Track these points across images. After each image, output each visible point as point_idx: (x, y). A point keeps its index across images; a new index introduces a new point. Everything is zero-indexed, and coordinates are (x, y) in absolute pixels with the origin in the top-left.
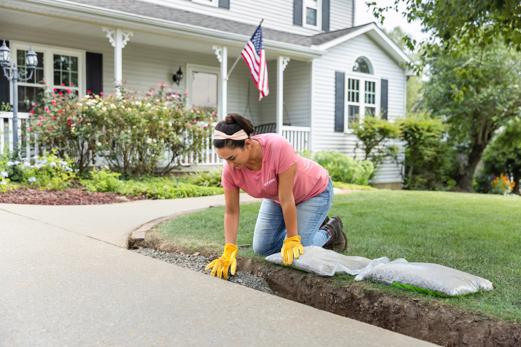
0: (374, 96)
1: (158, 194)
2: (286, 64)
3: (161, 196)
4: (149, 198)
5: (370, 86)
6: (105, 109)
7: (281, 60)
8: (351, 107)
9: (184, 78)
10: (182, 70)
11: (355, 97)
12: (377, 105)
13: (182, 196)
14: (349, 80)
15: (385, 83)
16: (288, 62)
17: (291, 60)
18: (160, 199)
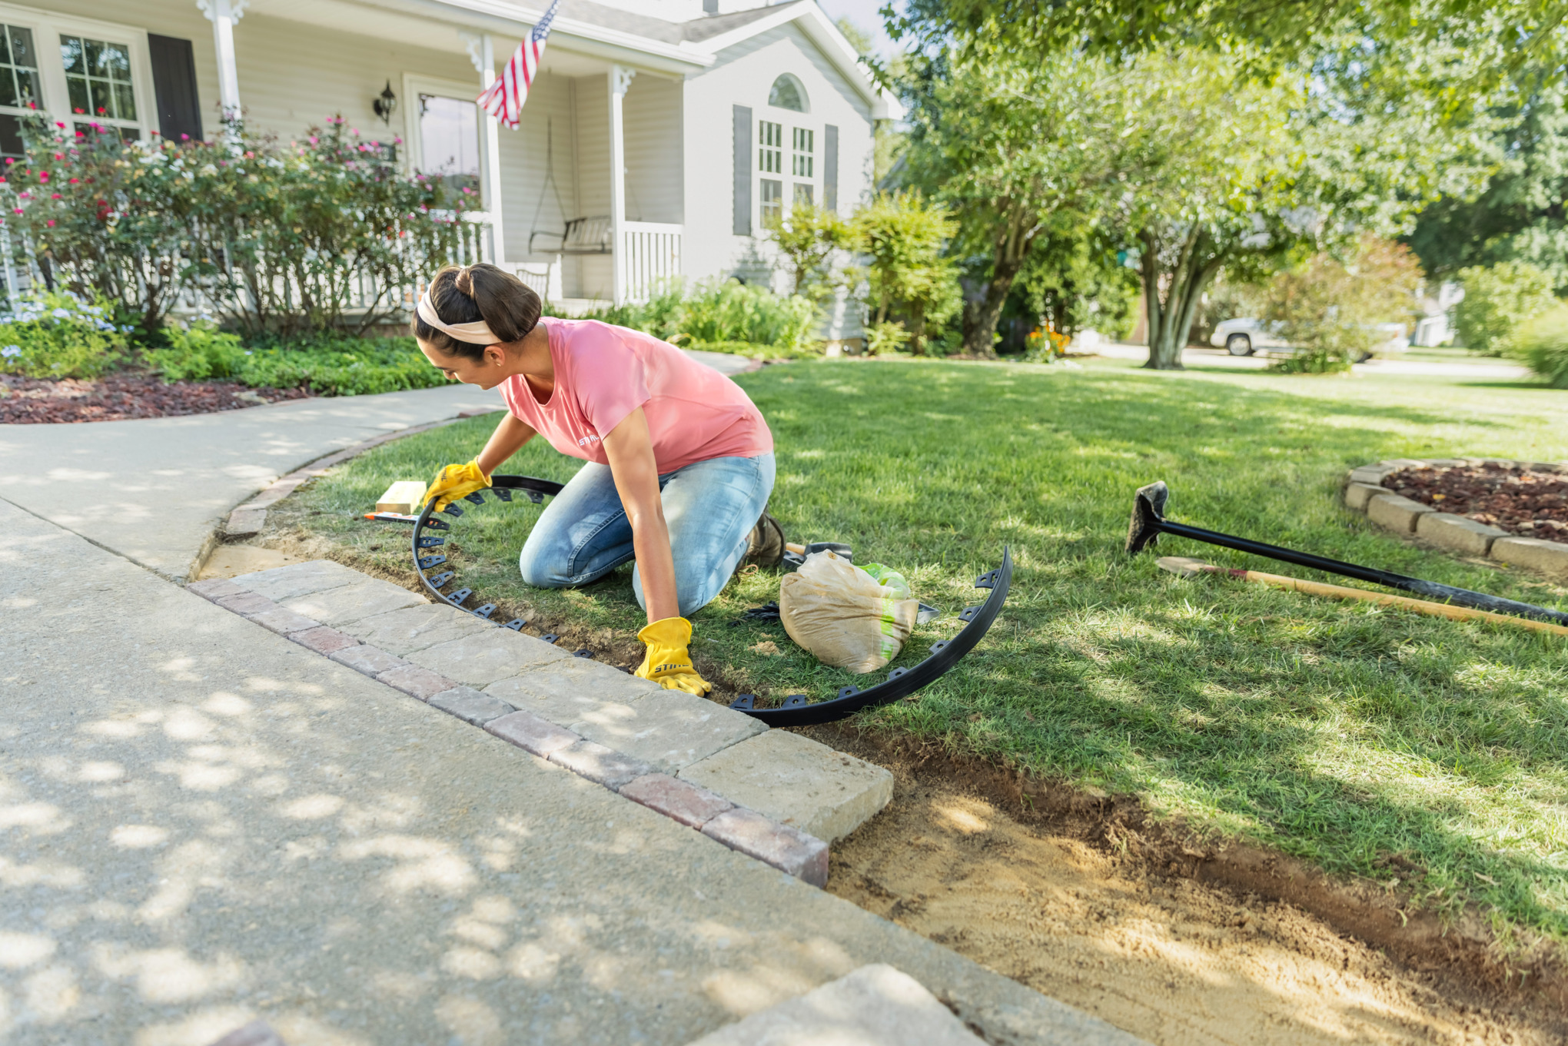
0: (810, 160)
1: (336, 383)
2: (627, 82)
3: (346, 387)
4: (317, 392)
5: (804, 138)
6: (189, 176)
7: (616, 73)
8: (766, 183)
9: (399, 108)
10: (394, 89)
11: (772, 162)
12: (817, 181)
13: (398, 386)
14: (761, 123)
15: (832, 132)
16: (631, 78)
17: (638, 74)
18: (343, 395)
